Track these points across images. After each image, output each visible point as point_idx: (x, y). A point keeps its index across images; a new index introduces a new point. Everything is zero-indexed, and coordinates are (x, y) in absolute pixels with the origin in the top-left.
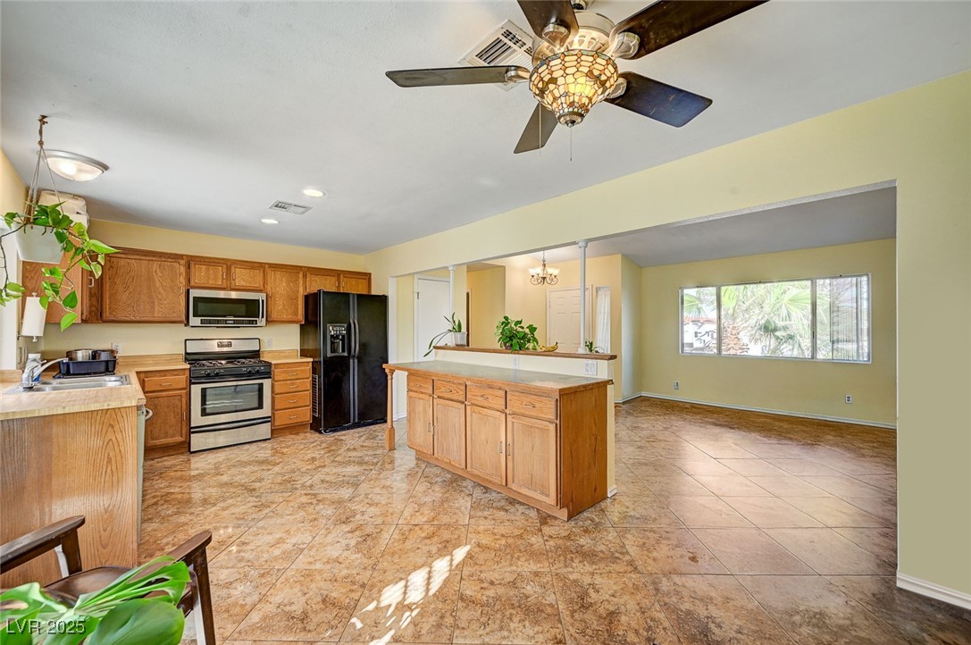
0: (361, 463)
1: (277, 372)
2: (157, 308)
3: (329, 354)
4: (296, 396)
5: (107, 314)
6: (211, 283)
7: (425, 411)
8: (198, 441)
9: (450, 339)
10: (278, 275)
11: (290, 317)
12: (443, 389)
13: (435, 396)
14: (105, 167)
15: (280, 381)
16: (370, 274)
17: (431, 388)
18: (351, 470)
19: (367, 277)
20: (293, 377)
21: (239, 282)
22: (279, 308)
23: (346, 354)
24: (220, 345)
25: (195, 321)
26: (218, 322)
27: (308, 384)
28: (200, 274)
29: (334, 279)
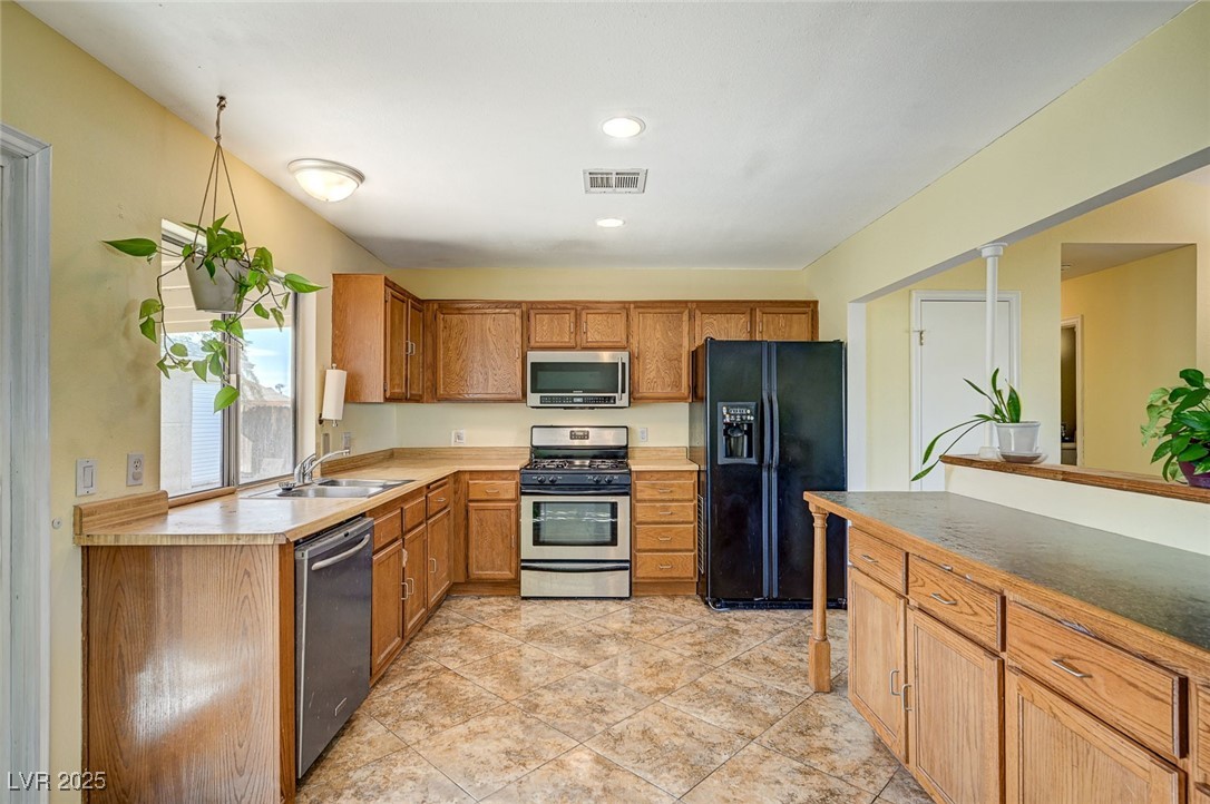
0: (740, 708)
1: (641, 487)
2: (491, 381)
3: (722, 460)
4: (670, 530)
5: (441, 391)
6: (556, 340)
7: (887, 635)
8: (531, 582)
9: (987, 441)
10: (650, 319)
11: (668, 391)
12: (931, 589)
13: (912, 602)
14: (360, 177)
15: (645, 501)
16: (816, 303)
17: (901, 574)
18: (715, 720)
19: (810, 309)
20: (664, 497)
21: (593, 336)
22: (652, 375)
23: (753, 461)
24: (573, 436)
25: (534, 399)
26: (562, 399)
27: (688, 511)
28: (543, 328)
29: (744, 319)
